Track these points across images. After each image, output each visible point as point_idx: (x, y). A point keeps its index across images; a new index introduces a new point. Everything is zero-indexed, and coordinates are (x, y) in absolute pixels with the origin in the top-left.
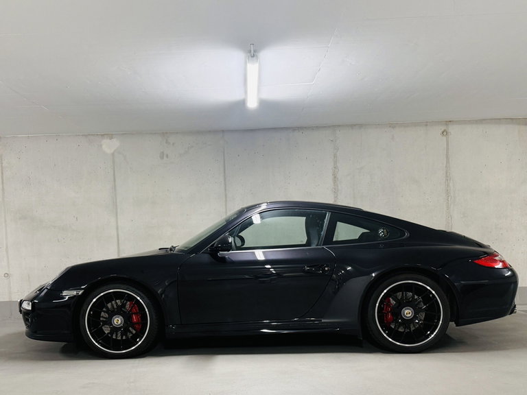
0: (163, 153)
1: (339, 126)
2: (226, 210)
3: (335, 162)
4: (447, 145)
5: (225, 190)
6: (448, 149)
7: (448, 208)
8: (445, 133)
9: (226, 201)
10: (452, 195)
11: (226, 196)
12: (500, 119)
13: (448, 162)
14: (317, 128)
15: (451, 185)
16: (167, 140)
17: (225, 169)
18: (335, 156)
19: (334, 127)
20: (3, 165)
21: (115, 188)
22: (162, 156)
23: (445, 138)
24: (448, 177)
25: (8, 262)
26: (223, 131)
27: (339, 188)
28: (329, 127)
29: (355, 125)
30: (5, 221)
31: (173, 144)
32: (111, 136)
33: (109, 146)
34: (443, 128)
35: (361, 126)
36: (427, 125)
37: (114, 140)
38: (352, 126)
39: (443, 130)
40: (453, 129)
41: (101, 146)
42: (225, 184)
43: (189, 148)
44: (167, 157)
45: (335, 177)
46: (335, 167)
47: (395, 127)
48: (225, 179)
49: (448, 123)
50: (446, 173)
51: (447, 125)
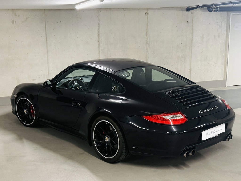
0: (13, 20)
1: (100, 9)
2: (47, 51)
3: (99, 27)
4: (147, 19)
5: (47, 40)
6: (147, 21)
7: (147, 49)
8: (146, 14)
9: (47, 46)
10: (149, 43)
11: (47, 44)
12: (169, 7)
14: (90, 10)
15: (148, 38)
16: (15, 14)
18: (99, 24)
19: (98, 9)
22: (13, 22)
23: (146, 16)
26: (44, 10)
27: (101, 40)
28: (96, 9)
29: (108, 9)
31: (19, 16)
34: (146, 11)
35: (110, 9)
36: (139, 10)
39: (146, 12)
40: (150, 12)
43: (27, 18)
44: (16, 23)
45: (99, 35)
46: (99, 30)
47: (125, 10)
48: (46, 34)
49: (148, 9)
50: (147, 32)
51: (147, 10)
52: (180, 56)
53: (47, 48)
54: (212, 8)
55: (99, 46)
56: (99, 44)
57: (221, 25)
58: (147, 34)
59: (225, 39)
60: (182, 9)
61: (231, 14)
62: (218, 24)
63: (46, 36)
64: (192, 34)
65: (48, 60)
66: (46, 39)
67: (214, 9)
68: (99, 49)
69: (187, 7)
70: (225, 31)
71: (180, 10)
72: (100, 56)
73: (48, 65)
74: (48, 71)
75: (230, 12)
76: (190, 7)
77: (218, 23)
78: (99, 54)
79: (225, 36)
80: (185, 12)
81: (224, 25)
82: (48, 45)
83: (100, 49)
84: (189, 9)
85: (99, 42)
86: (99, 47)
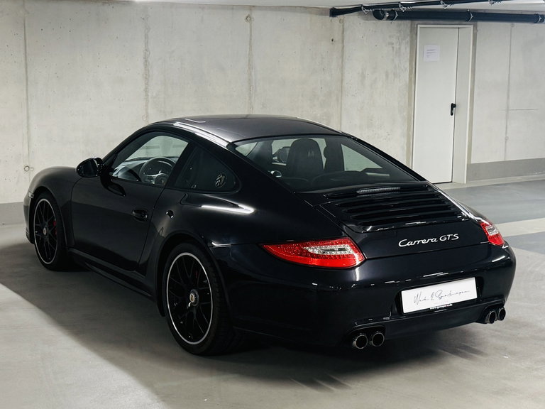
2: (27, 97)
3: (147, 44)
4: (251, 31)
5: (26, 72)
6: (251, 35)
7: (250, 98)
8: (248, 18)
13: (251, 49)
15: (253, 73)
17: (25, 46)
18: (146, 37)
23: (248, 24)
24: (250, 66)
27: (151, 73)
34: (247, 13)
36: (233, 9)
38: (164, 4)
39: (247, 15)
40: (256, 15)
42: (26, 64)
45: (146, 61)
46: (146, 50)
47: (204, 8)
48: (26, 57)
49: (252, 7)
50: (249, 60)
51: (250, 10)
52: (319, 115)
53: (27, 90)
54: (383, 12)
55: (146, 88)
56: (147, 84)
57: (400, 48)
58: (249, 65)
59: (408, 80)
60: (321, 12)
61: (419, 26)
62: (393, 48)
63: (26, 60)
64: (342, 67)
65: (28, 118)
66: (26, 68)
67: (387, 15)
68: (147, 95)
69: (330, 7)
70: (408, 64)
71: (316, 14)
72: (149, 112)
73: (28, 132)
74: (28, 146)
75: (416, 22)
76: (337, 8)
77: (393, 44)
78: (147, 105)
79: (407, 73)
80: (328, 18)
81: (406, 50)
82: (29, 83)
83: (149, 94)
84: (335, 12)
85: (147, 77)
86: (146, 90)
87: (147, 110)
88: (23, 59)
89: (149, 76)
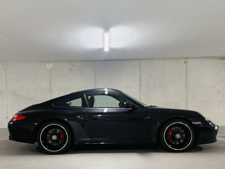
0: (70, 69)
1: (142, 59)
3: (140, 74)
4: (187, 67)
5: (95, 84)
6: (187, 69)
7: (187, 93)
8: (185, 62)
10: (188, 88)
12: (208, 57)
13: (187, 74)
14: (133, 60)
15: (188, 83)
16: (72, 65)
17: (95, 76)
18: (140, 71)
19: (140, 59)
20: (7, 73)
21: (51, 83)
22: (70, 70)
23: (185, 65)
24: (187, 80)
25: (8, 112)
26: (95, 61)
28: (138, 59)
29: (148, 59)
30: (7, 96)
31: (75, 66)
32: (50, 62)
33: (49, 66)
34: (185, 60)
35: (151, 59)
36: (178, 59)
37: (51, 64)
38: (147, 59)
40: (189, 61)
41: (46, 66)
42: (95, 82)
43: (81, 67)
44: (72, 70)
45: (140, 80)
46: (140, 76)
47: (165, 59)
48: (95, 80)
50: (186, 79)
51: (187, 59)
52: (222, 100)
55: (140, 89)
56: (140, 88)
60: (222, 58)
71: (219, 59)
72: (141, 98)
78: (140, 96)
83: (141, 92)
85: (140, 85)
86: (140, 90)
87: (140, 97)
88: (94, 80)
89: (141, 85)
